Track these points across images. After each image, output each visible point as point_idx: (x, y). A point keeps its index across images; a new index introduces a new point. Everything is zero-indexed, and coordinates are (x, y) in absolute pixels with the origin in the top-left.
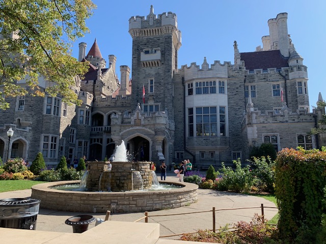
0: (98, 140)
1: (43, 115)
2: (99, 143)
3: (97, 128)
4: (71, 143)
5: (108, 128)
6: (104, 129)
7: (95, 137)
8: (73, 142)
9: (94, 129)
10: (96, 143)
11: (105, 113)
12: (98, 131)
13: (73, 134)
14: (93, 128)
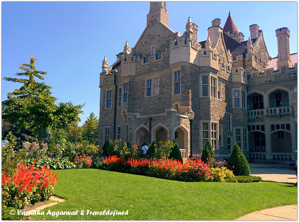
0: (258, 127)
1: (200, 98)
2: (260, 131)
3: (255, 112)
4: (228, 131)
5: (271, 110)
6: (265, 113)
7: (253, 124)
8: (230, 130)
9: (252, 113)
10: (256, 130)
11: (265, 92)
12: (257, 116)
13: (229, 120)
14: (250, 111)
